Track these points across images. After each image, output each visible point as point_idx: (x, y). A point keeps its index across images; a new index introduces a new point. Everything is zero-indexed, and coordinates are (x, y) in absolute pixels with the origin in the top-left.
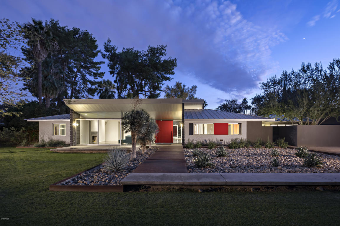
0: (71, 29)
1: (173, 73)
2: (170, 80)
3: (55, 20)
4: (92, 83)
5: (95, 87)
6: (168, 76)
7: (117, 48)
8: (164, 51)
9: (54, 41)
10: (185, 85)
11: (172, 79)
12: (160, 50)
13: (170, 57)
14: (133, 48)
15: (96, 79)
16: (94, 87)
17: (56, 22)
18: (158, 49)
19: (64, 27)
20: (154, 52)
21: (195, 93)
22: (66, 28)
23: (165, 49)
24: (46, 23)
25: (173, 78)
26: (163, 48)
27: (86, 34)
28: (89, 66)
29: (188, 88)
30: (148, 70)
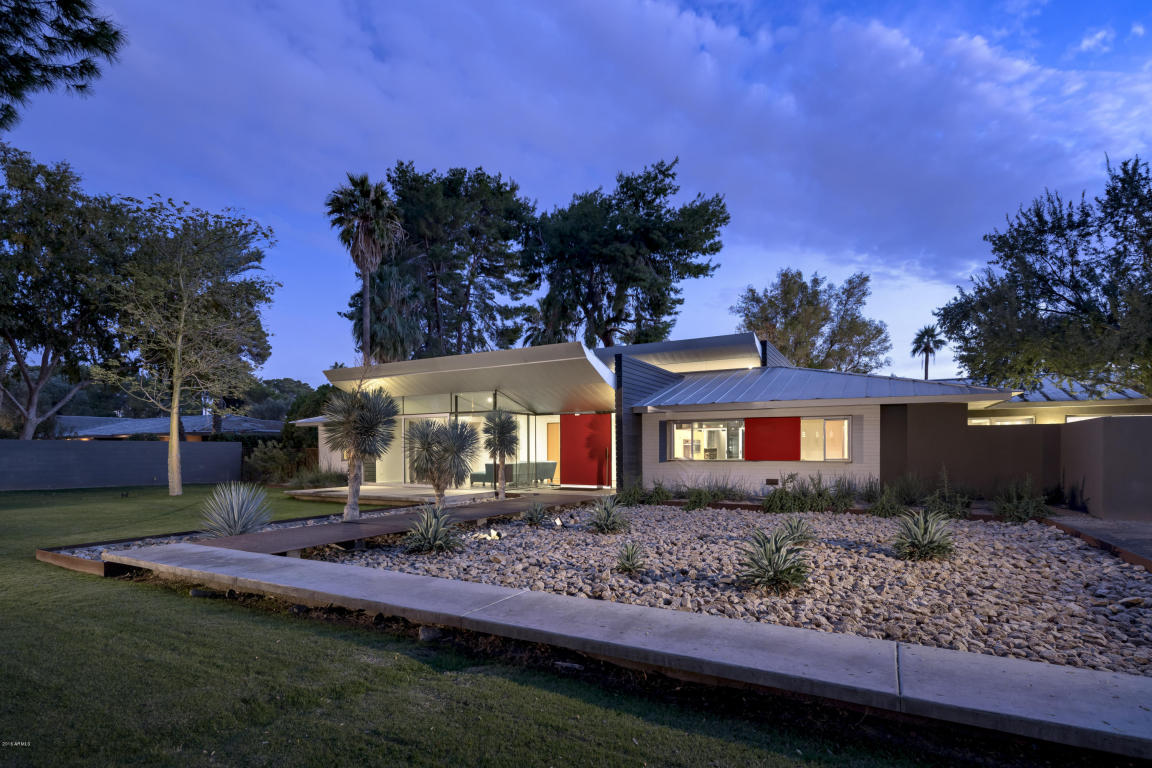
0: (445, 175)
1: (715, 249)
2: (710, 273)
3: (406, 163)
4: (507, 313)
5: (515, 323)
6: (699, 259)
7: (536, 202)
8: (667, 181)
9: (392, 218)
10: (820, 277)
11: (714, 268)
12: (659, 179)
13: (699, 195)
14: (600, 189)
15: (517, 299)
16: (509, 323)
17: (407, 167)
18: (648, 178)
19: (428, 175)
20: (638, 191)
21: (860, 302)
22: (435, 175)
23: (671, 172)
24: (388, 176)
25: (719, 266)
26: (664, 171)
27: (480, 178)
28: (502, 266)
29: (831, 287)
30: (618, 254)
